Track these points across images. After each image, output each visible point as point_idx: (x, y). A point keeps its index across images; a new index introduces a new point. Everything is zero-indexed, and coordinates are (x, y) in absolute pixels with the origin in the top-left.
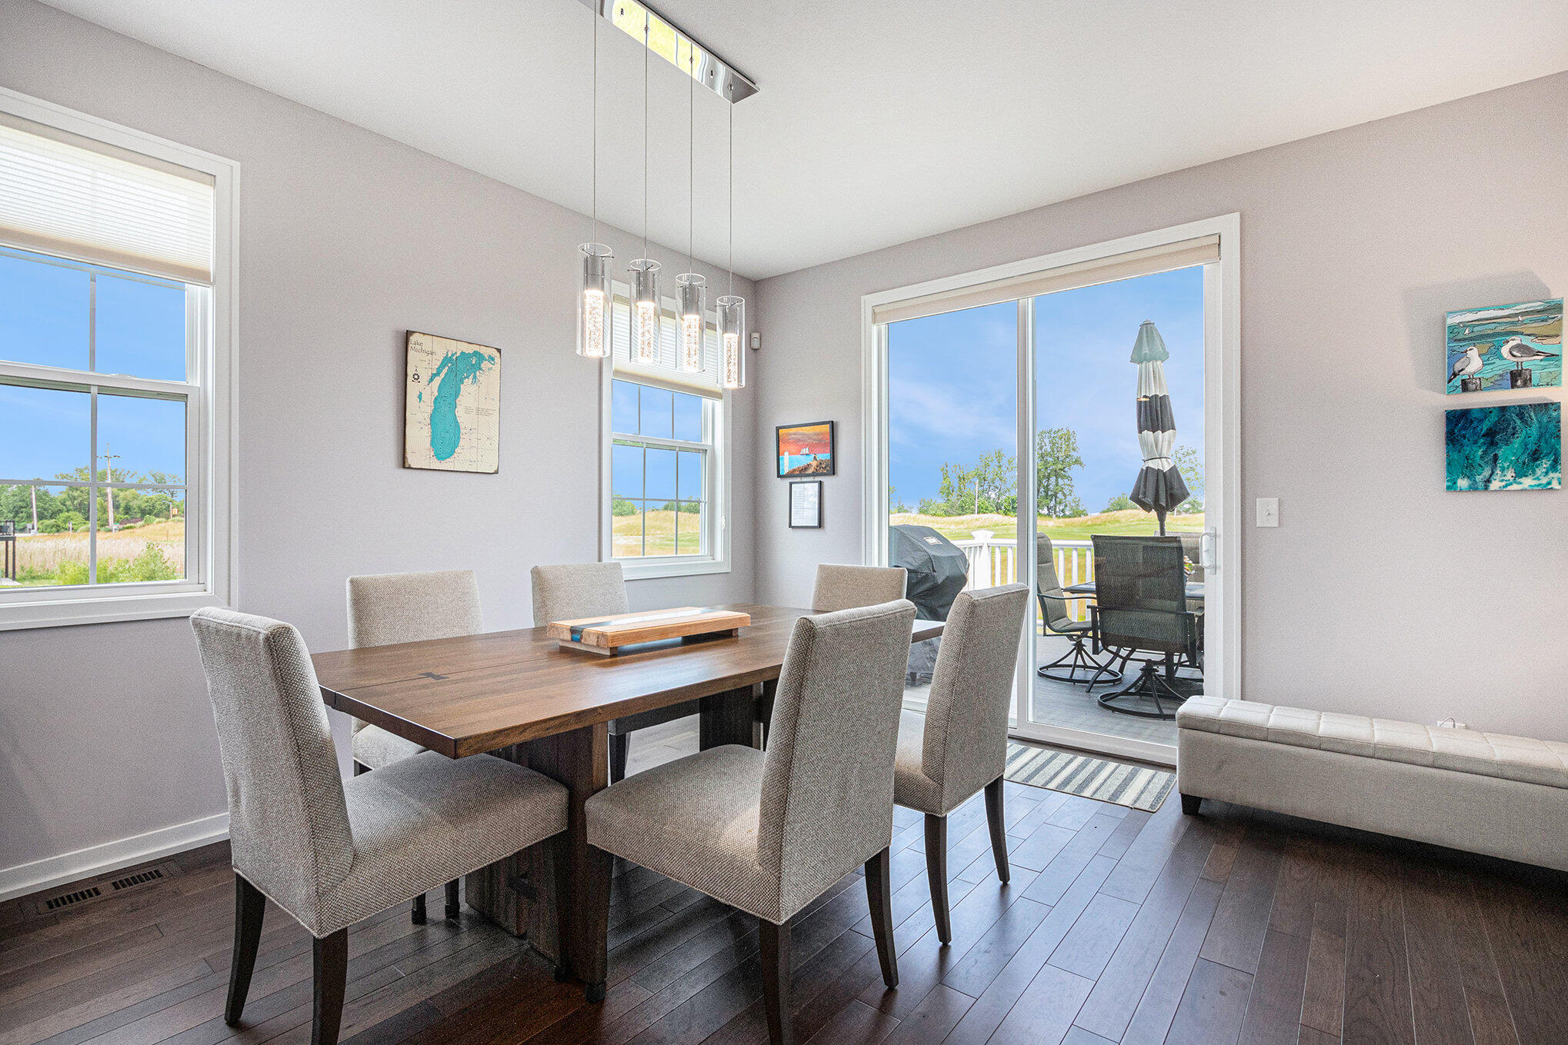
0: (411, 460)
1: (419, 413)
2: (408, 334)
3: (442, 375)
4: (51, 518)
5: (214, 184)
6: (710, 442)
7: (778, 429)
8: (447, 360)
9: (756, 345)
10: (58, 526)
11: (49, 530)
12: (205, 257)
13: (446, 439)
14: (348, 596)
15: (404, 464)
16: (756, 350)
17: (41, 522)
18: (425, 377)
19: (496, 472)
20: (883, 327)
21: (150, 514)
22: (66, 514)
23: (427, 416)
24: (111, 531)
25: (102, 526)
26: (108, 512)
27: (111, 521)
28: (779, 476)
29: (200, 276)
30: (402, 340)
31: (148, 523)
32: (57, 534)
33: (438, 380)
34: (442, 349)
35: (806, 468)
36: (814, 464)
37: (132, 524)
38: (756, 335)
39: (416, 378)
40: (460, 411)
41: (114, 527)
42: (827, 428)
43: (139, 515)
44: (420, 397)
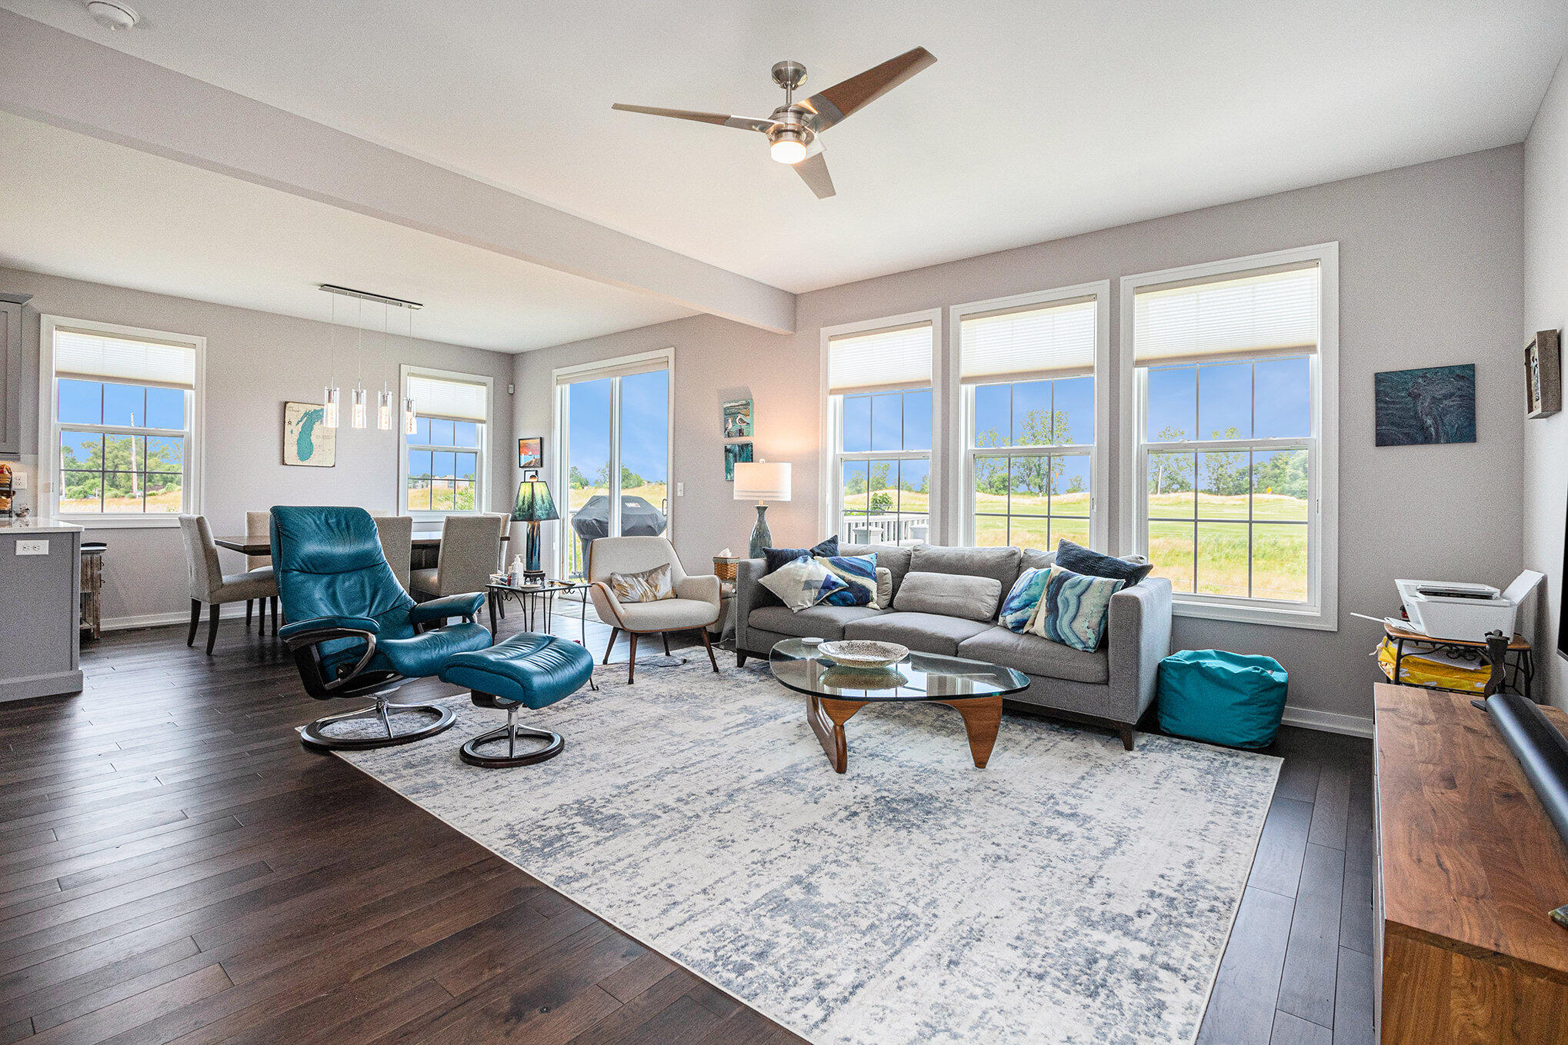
0: (286, 462)
1: (291, 439)
2: (286, 403)
3: (304, 421)
4: (78, 484)
5: (195, 348)
6: (480, 448)
7: (520, 440)
8: (306, 414)
9: (511, 391)
10: (86, 492)
11: (77, 495)
12: (191, 380)
13: (305, 450)
14: (246, 519)
15: (283, 463)
16: (512, 394)
17: (69, 488)
18: (294, 423)
19: (334, 466)
20: (567, 387)
21: (171, 482)
22: (92, 481)
23: (295, 440)
24: (134, 497)
25: (127, 493)
26: (132, 479)
27: (135, 488)
28: (520, 467)
29: (189, 387)
30: (283, 405)
31: (169, 491)
32: (85, 500)
33: (301, 424)
34: (303, 409)
35: (530, 463)
36: (534, 460)
37: (154, 492)
38: (511, 386)
39: (290, 423)
40: (313, 438)
41: (138, 494)
42: (539, 440)
43: (161, 483)
44: (292, 432)
